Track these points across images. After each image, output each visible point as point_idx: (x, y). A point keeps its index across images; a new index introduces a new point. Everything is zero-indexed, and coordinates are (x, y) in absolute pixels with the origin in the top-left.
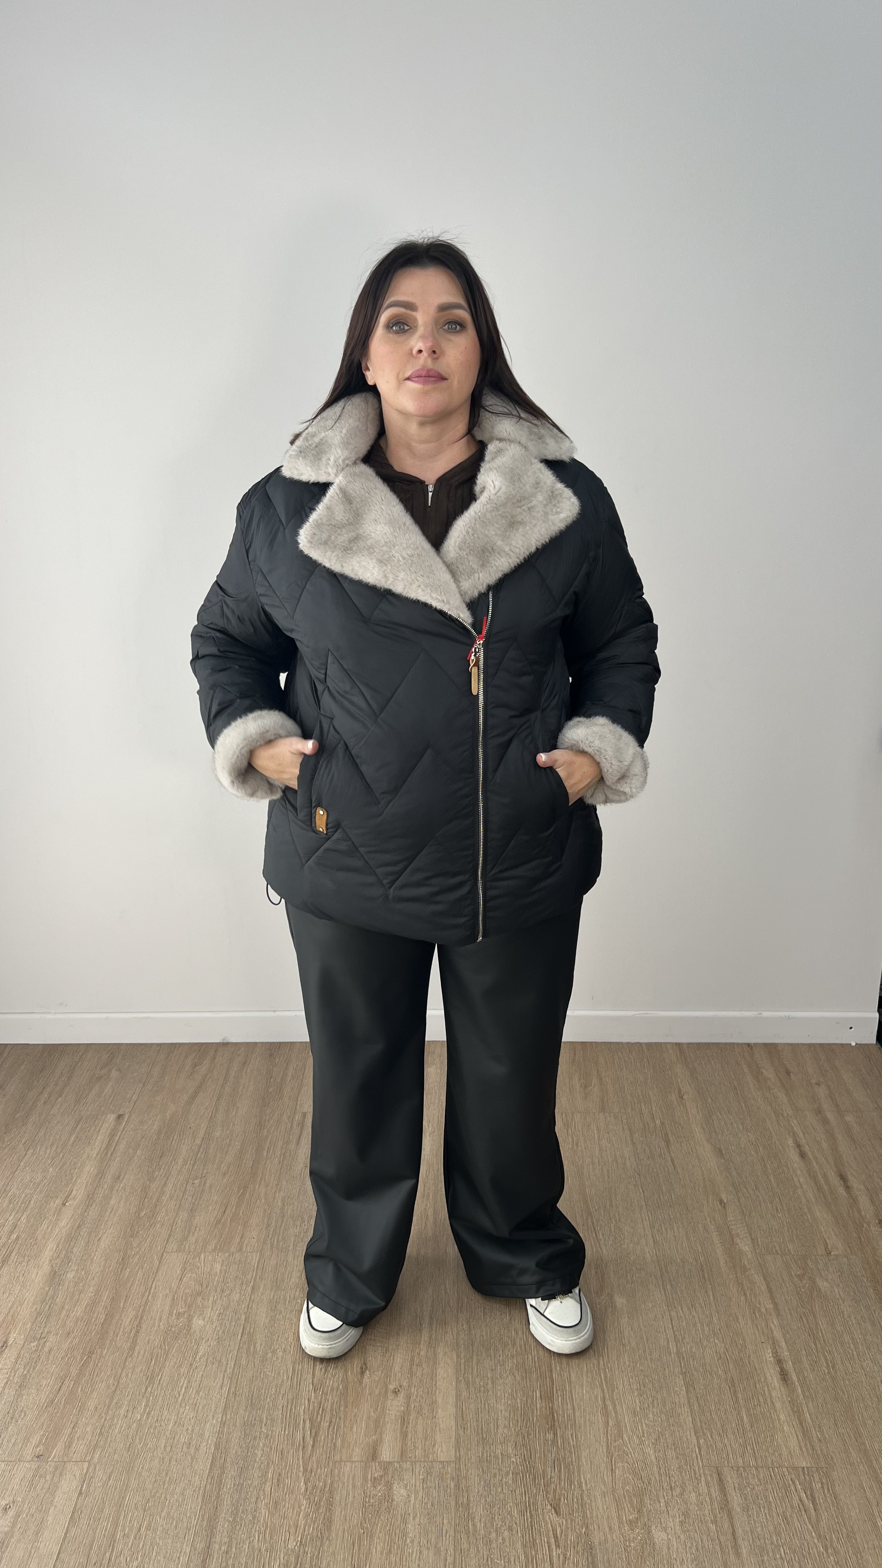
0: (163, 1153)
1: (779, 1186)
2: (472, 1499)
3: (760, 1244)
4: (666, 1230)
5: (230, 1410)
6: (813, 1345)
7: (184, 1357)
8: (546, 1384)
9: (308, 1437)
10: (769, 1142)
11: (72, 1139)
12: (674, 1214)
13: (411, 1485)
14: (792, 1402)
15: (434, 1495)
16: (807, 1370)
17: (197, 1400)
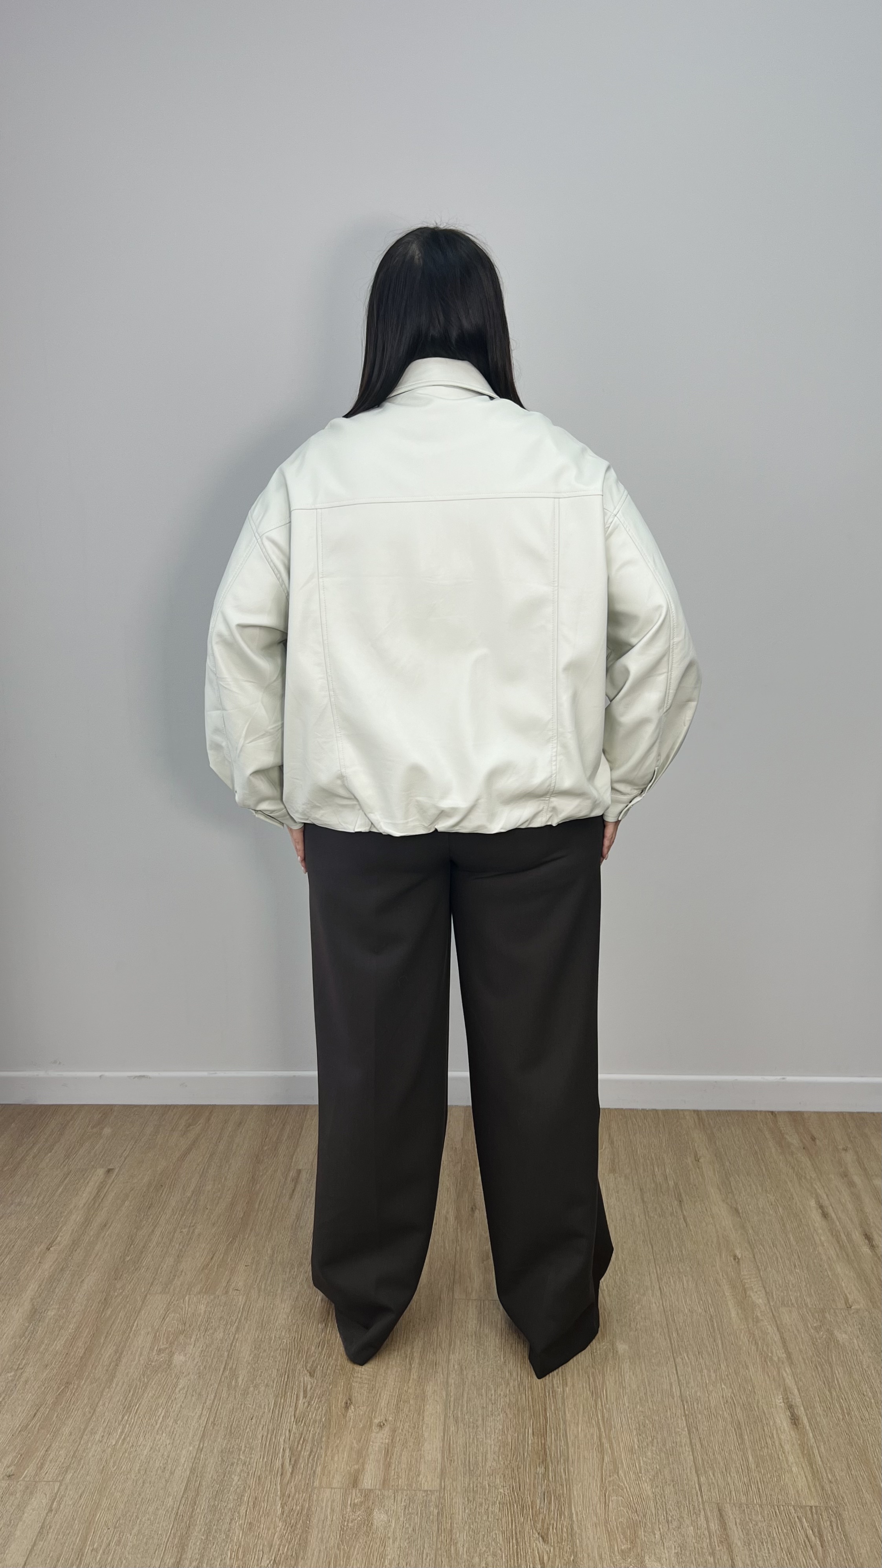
0: (151, 1204)
1: (798, 1244)
2: (455, 1525)
3: (775, 1296)
4: (675, 1282)
5: (209, 1437)
6: (827, 1393)
7: (163, 1388)
8: (540, 1423)
9: (288, 1465)
10: (790, 1203)
11: (60, 1190)
12: (684, 1267)
13: (392, 1512)
14: (802, 1446)
15: (416, 1520)
16: (820, 1415)
17: (175, 1428)
